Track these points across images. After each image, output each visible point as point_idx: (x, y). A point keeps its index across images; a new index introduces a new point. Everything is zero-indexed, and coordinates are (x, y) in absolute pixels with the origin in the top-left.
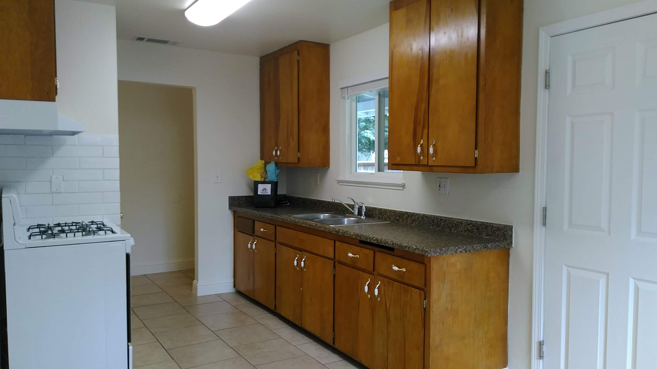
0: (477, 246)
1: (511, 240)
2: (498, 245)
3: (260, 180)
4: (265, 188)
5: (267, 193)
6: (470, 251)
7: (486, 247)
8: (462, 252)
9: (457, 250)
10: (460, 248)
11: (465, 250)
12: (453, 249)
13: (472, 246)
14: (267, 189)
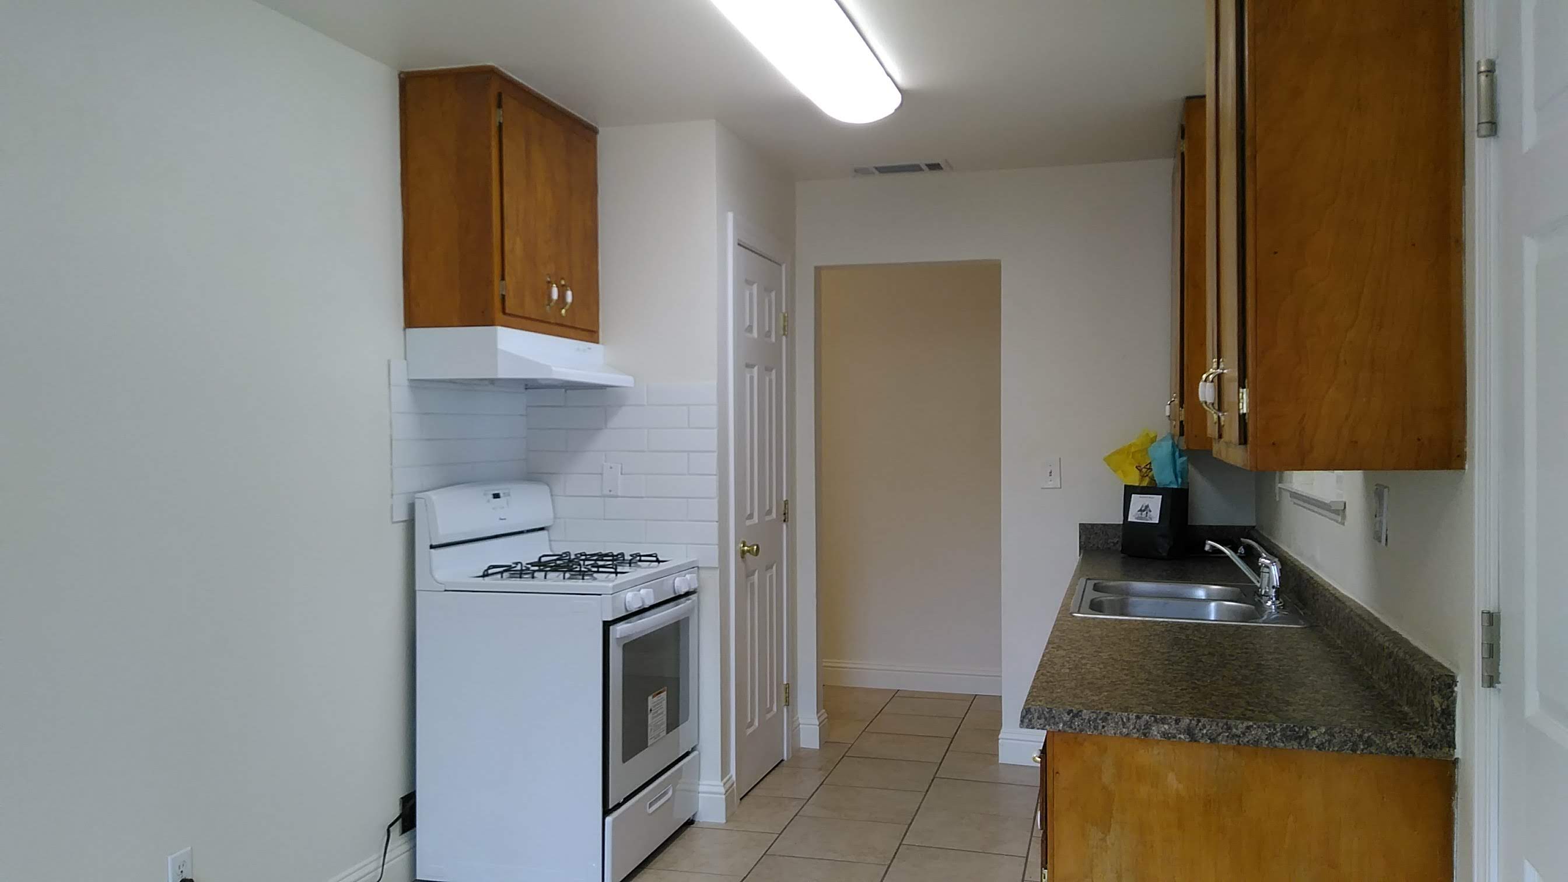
0: (1248, 728)
1: (1443, 727)
2: (1369, 737)
3: (1137, 484)
4: (1147, 507)
5: (1151, 519)
6: (1213, 740)
7: (1301, 738)
8: (1175, 737)
9: (1148, 726)
10: (1163, 721)
11: (1189, 732)
12: (1129, 719)
13: (1226, 724)
14: (1150, 507)
